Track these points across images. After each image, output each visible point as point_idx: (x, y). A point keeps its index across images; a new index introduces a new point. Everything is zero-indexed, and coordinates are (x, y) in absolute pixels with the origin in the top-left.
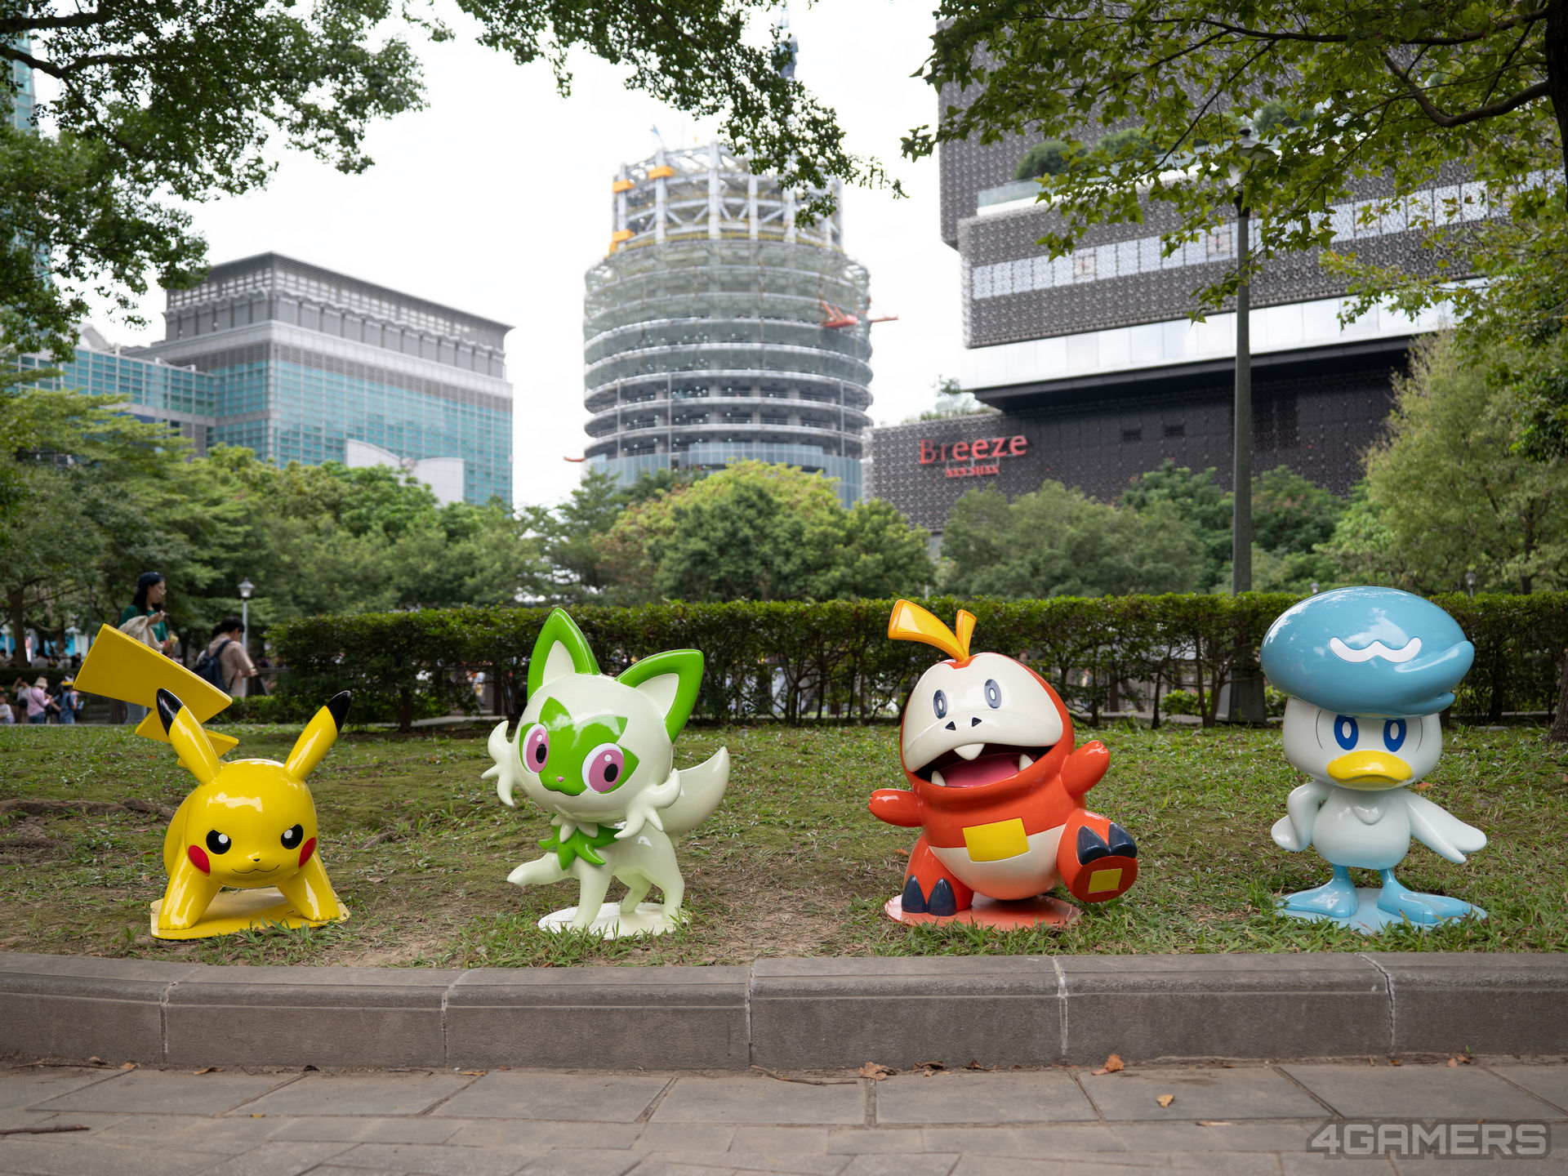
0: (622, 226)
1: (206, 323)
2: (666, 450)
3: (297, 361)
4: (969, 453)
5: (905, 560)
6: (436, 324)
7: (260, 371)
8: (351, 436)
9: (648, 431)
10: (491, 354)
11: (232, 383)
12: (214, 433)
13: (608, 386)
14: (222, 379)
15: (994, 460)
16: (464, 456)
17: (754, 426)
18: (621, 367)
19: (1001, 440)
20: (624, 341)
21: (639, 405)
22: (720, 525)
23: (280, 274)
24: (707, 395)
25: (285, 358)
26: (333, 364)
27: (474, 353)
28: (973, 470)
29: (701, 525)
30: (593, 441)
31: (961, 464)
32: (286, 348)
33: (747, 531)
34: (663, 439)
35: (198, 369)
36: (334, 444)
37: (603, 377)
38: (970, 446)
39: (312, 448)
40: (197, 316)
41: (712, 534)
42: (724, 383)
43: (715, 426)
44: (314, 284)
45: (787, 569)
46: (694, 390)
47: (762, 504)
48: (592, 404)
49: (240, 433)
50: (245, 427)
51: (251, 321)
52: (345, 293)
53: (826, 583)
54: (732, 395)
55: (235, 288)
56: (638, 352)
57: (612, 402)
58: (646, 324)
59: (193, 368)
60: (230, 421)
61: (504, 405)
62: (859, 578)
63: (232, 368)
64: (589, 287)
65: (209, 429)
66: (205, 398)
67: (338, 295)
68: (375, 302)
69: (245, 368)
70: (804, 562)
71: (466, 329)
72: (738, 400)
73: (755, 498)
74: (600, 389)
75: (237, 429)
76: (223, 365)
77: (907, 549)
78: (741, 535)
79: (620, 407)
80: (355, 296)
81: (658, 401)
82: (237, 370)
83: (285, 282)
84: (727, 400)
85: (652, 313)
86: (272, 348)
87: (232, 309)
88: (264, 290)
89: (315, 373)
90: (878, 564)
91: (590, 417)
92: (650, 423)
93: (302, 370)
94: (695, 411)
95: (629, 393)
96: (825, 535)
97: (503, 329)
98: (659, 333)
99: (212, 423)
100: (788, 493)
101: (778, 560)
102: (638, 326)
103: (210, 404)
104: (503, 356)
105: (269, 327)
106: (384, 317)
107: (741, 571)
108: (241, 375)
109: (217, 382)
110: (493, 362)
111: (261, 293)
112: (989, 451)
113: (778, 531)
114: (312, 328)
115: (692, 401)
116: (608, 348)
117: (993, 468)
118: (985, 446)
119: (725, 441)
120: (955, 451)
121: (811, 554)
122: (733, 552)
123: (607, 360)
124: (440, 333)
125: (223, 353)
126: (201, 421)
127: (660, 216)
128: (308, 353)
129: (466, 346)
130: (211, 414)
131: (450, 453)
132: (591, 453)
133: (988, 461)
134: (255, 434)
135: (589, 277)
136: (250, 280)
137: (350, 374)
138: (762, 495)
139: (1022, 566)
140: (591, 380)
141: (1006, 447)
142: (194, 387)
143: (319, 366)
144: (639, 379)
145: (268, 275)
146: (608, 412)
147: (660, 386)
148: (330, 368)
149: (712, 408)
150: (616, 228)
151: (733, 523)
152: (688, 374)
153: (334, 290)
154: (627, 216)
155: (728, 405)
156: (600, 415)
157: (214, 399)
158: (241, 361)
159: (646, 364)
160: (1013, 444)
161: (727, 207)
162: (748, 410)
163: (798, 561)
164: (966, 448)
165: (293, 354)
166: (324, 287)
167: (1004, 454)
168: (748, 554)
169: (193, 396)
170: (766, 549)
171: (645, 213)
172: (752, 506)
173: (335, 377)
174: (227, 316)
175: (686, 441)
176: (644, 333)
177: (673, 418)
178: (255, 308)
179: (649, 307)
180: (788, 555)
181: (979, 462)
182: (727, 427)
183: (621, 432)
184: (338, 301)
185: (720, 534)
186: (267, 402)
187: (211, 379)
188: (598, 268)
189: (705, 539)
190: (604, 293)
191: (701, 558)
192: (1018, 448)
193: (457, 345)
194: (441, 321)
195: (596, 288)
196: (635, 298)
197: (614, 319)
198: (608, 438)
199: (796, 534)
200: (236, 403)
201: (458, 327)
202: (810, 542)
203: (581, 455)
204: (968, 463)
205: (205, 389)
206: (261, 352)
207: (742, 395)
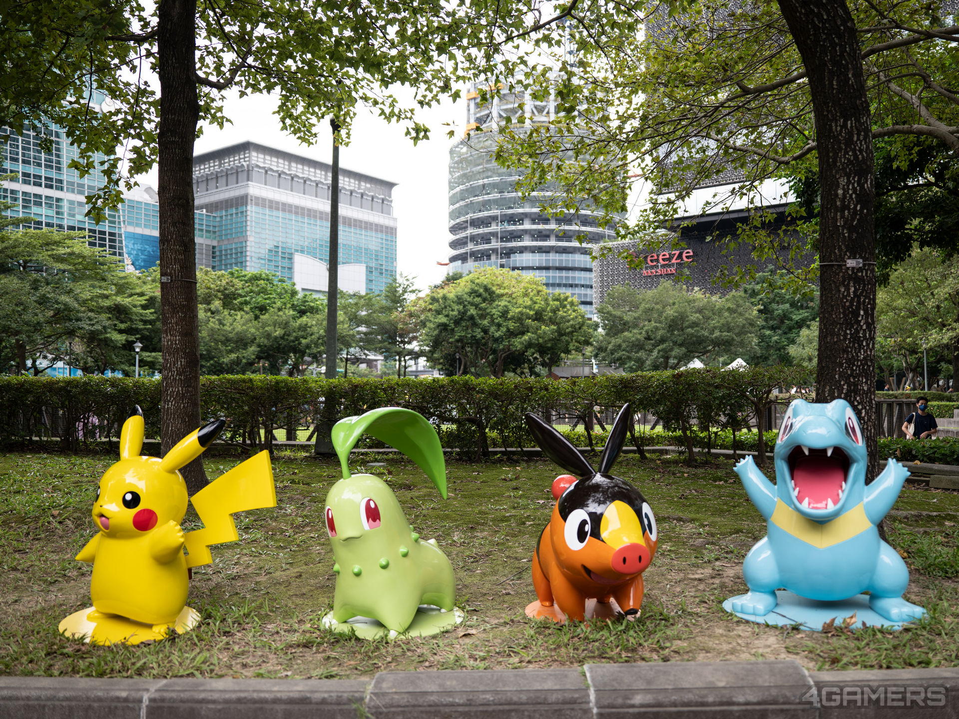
0: (472, 120)
1: (212, 184)
2: (497, 258)
3: (264, 206)
4: (657, 260)
5: (570, 329)
6: (349, 182)
7: (242, 212)
8: (297, 251)
9: (487, 246)
10: (383, 200)
11: (226, 220)
12: (217, 249)
13: (463, 219)
14: (221, 217)
15: (673, 264)
16: (366, 262)
17: (552, 242)
18: (470, 207)
19: (677, 252)
20: (473, 192)
21: (481, 231)
22: (456, 307)
23: (254, 154)
24: (523, 224)
25: (257, 204)
26: (286, 208)
27: (373, 200)
28: (660, 271)
29: (446, 307)
30: (454, 252)
31: (652, 267)
32: (257, 198)
33: (472, 311)
34: (495, 251)
35: (207, 211)
36: (286, 255)
37: (460, 213)
38: (658, 256)
39: (273, 258)
40: (207, 180)
41: (451, 313)
42: (533, 216)
43: (527, 242)
44: (275, 159)
45: (497, 335)
46: (514, 221)
47: (485, 295)
48: (453, 230)
49: (231, 249)
50: (234, 246)
51: (237, 183)
52: (293, 165)
53: (521, 343)
54: (539, 224)
55: (230, 163)
56: (480, 198)
57: (465, 228)
58: (486, 181)
59: (204, 210)
60: (226, 242)
61: (390, 232)
62: (541, 340)
63: (226, 211)
64: (452, 158)
65: (214, 247)
66: (211, 229)
67: (290, 166)
68: (312, 170)
69: (234, 211)
70: (508, 330)
71: (368, 186)
72: (541, 227)
73: (481, 290)
74: (458, 221)
75: (229, 247)
76: (222, 209)
77: (571, 322)
78: (469, 313)
79: (471, 231)
80: (300, 166)
81: (494, 228)
82: (229, 212)
83: (256, 158)
84: (535, 227)
85: (490, 174)
86: (249, 198)
87: (227, 175)
88: (244, 164)
89: (275, 213)
90: (553, 332)
91: (452, 237)
92: (488, 241)
93: (267, 211)
94: (515, 234)
95: (475, 223)
96: (521, 313)
97: (391, 185)
98: (494, 186)
99: (215, 243)
100: (509, 287)
101: (493, 329)
102: (481, 182)
103: (214, 232)
104: (391, 201)
105: (247, 186)
106: (317, 179)
107: (469, 336)
108: (232, 215)
109: (218, 219)
110: (385, 205)
111: (243, 165)
112: (669, 259)
113: (494, 311)
114: (273, 186)
115: (513, 228)
116: (462, 196)
117: (672, 270)
118: (668, 256)
119: (533, 252)
120: (649, 259)
121: (512, 325)
122: (464, 324)
123: (462, 203)
124: (352, 188)
125: (221, 202)
126: (209, 242)
127: (495, 114)
128: (271, 201)
129: (368, 195)
130: (215, 238)
131: (358, 261)
132: (453, 259)
133: (669, 266)
134: (239, 250)
135: (452, 152)
136: (237, 158)
137: (296, 213)
138: (486, 289)
139: (641, 333)
140: (453, 215)
141: (680, 256)
142: (204, 222)
143: (277, 209)
144: (481, 215)
145: (247, 155)
146: (462, 235)
147: (494, 218)
148: (284, 210)
149: (526, 231)
150: (468, 121)
151: (464, 307)
152: (511, 211)
153: (287, 163)
154: (475, 114)
155: (535, 230)
156: (458, 237)
157: (217, 229)
158: (232, 207)
159: (486, 205)
160: (684, 255)
161: (536, 107)
162: (548, 233)
163: (504, 329)
164: (656, 257)
165: (262, 202)
166: (281, 161)
167: (678, 261)
168: (475, 325)
169: (204, 227)
170: (485, 322)
171: (487, 112)
172: (480, 295)
173: (287, 215)
174: (224, 179)
175: (509, 252)
176: (484, 186)
177: (502, 238)
178: (240, 174)
179: (487, 170)
180: (499, 325)
181: (663, 266)
182: (535, 243)
183: (471, 247)
184: (289, 170)
185: (455, 313)
186: (246, 231)
187: (215, 217)
188: (457, 147)
189: (447, 316)
190: (461, 162)
191: (443, 327)
192: (687, 257)
193: (362, 195)
194: (352, 181)
195: (456, 159)
196: (479, 165)
197: (466, 177)
198: (462, 251)
199: (504, 313)
200: (229, 231)
201: (363, 184)
202: (512, 318)
203: (447, 261)
204: (657, 267)
205: (211, 224)
206: (242, 201)
207: (544, 224)
